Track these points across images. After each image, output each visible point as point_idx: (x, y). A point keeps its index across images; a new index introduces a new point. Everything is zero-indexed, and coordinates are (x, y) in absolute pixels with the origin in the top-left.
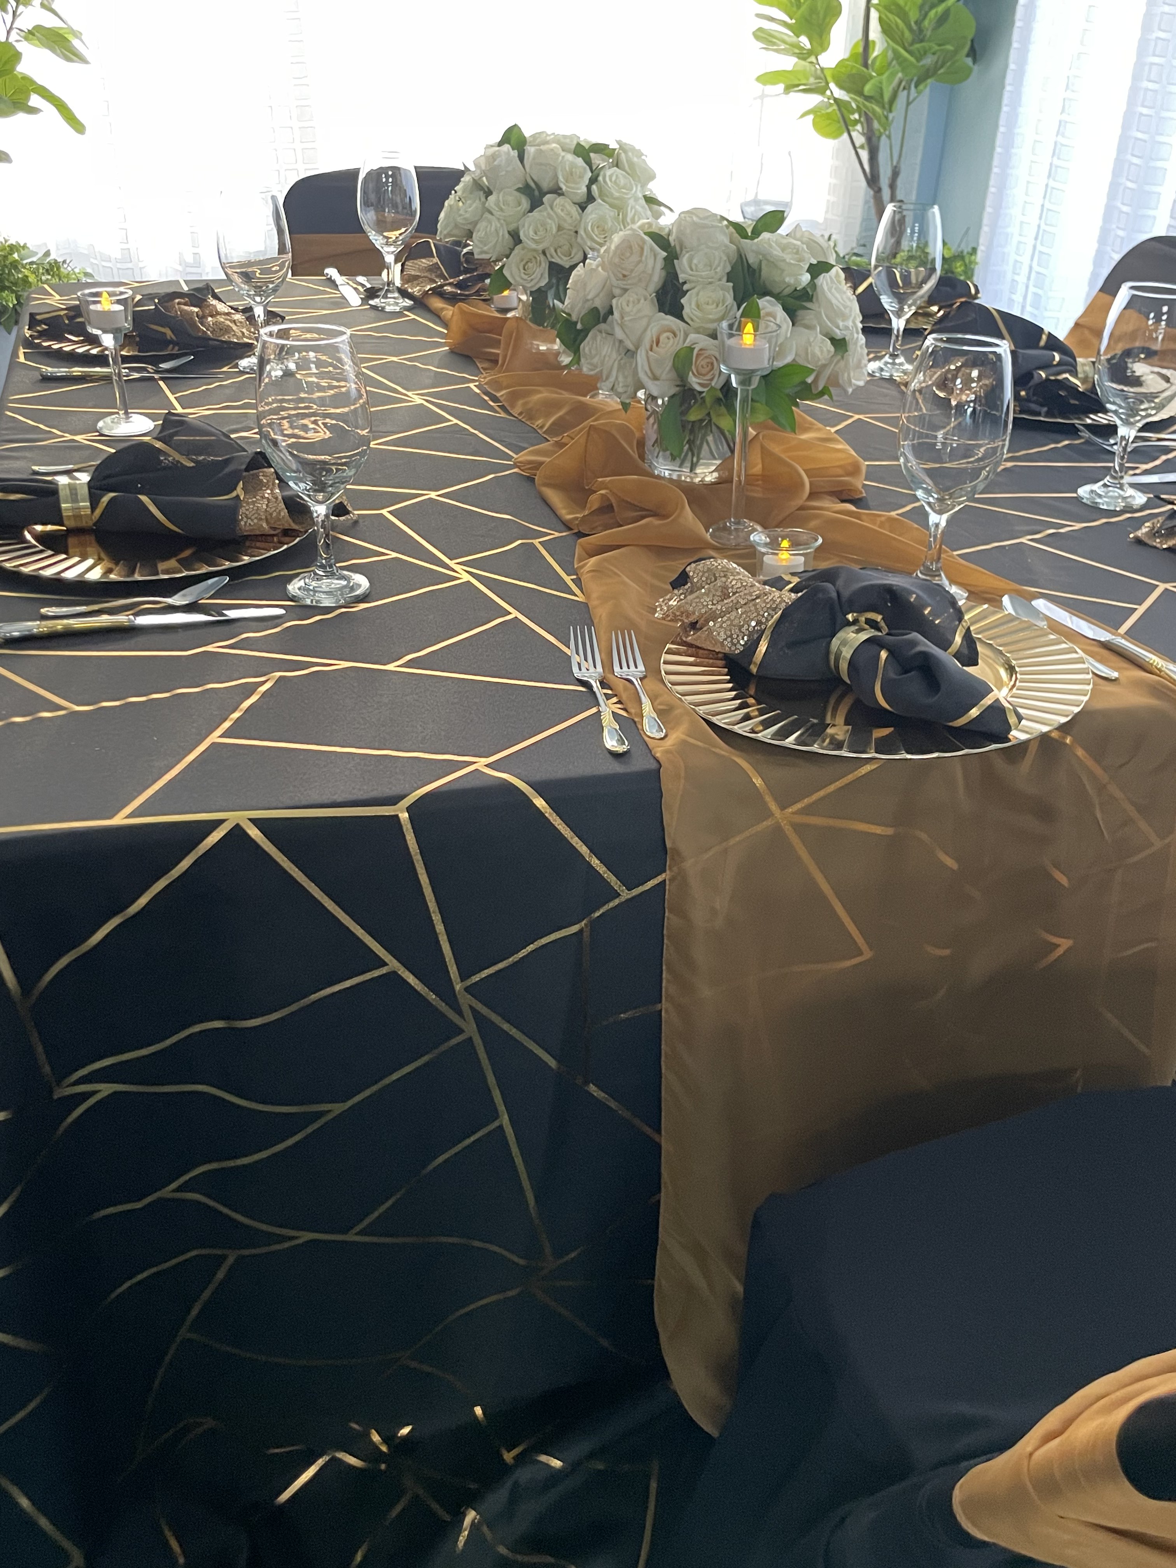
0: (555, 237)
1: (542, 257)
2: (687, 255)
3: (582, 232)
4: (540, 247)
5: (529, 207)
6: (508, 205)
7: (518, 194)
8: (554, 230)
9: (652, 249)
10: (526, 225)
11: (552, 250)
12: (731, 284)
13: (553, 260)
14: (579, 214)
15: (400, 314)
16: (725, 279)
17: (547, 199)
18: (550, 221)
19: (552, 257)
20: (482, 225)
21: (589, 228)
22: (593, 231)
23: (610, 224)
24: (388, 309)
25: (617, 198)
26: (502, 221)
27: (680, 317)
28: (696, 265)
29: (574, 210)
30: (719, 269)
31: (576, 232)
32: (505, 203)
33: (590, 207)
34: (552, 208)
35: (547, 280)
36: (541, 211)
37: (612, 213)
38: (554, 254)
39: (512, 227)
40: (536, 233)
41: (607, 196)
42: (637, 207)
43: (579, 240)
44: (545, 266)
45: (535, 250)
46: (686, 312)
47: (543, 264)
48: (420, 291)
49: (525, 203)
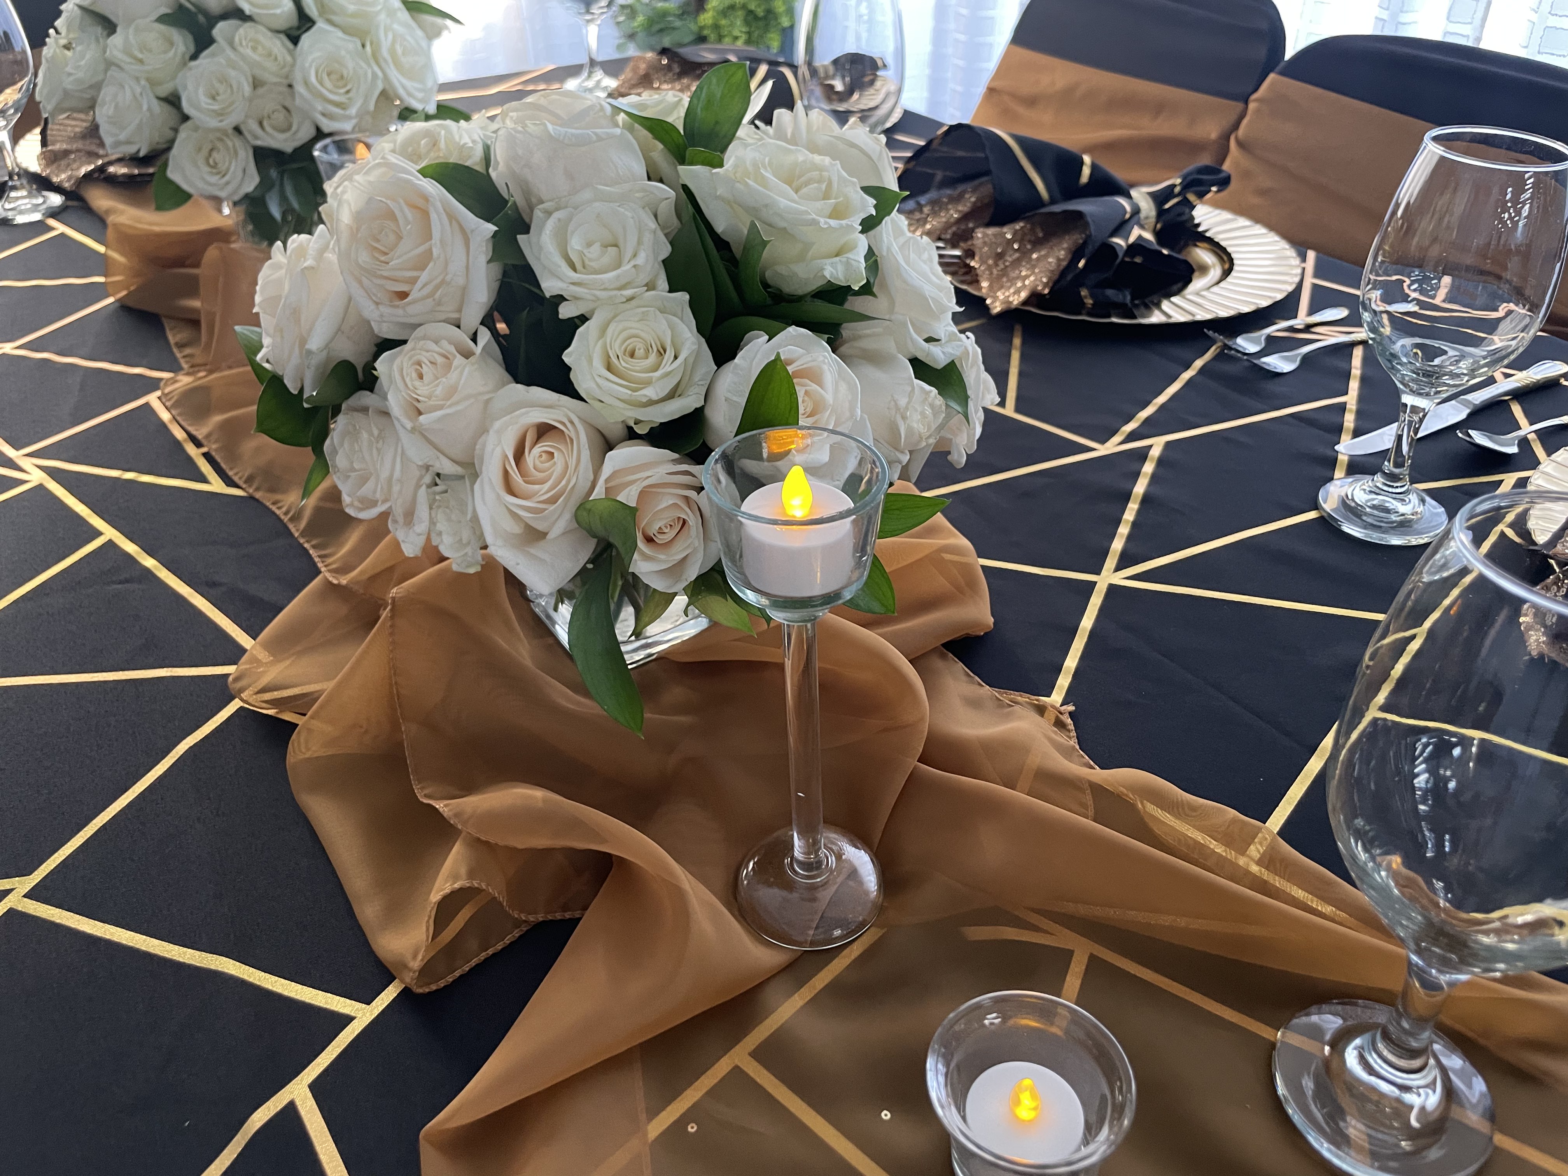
0: (251, 100)
1: (238, 142)
2: (550, 224)
3: (300, 88)
4: (228, 123)
5: (192, 49)
6: (150, 51)
7: (162, 27)
8: (247, 89)
9: (452, 217)
10: (190, 87)
11: (254, 126)
12: (684, 297)
13: (259, 143)
14: (289, 51)
15: (39, 227)
16: (663, 283)
17: (220, 30)
18: (233, 73)
19: (256, 137)
20: (107, 94)
21: (313, 79)
22: (321, 83)
23: (350, 65)
24: (20, 219)
25: (354, 15)
26: (143, 82)
27: (568, 389)
28: (581, 254)
29: (278, 46)
30: (640, 260)
31: (290, 86)
32: (143, 48)
33: (306, 39)
34: (234, 48)
35: (257, 180)
36: (213, 55)
37: (353, 44)
38: (259, 131)
39: (165, 90)
40: (214, 98)
41: (334, 13)
42: (395, 26)
43: (298, 101)
44: (246, 158)
45: (218, 130)
46: (580, 380)
47: (242, 154)
48: (69, 178)
49: (181, 42)
